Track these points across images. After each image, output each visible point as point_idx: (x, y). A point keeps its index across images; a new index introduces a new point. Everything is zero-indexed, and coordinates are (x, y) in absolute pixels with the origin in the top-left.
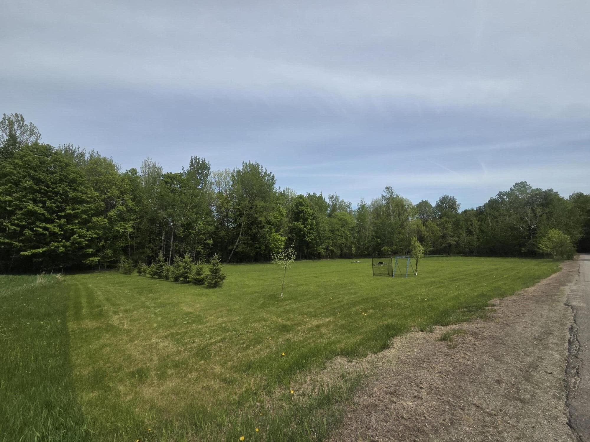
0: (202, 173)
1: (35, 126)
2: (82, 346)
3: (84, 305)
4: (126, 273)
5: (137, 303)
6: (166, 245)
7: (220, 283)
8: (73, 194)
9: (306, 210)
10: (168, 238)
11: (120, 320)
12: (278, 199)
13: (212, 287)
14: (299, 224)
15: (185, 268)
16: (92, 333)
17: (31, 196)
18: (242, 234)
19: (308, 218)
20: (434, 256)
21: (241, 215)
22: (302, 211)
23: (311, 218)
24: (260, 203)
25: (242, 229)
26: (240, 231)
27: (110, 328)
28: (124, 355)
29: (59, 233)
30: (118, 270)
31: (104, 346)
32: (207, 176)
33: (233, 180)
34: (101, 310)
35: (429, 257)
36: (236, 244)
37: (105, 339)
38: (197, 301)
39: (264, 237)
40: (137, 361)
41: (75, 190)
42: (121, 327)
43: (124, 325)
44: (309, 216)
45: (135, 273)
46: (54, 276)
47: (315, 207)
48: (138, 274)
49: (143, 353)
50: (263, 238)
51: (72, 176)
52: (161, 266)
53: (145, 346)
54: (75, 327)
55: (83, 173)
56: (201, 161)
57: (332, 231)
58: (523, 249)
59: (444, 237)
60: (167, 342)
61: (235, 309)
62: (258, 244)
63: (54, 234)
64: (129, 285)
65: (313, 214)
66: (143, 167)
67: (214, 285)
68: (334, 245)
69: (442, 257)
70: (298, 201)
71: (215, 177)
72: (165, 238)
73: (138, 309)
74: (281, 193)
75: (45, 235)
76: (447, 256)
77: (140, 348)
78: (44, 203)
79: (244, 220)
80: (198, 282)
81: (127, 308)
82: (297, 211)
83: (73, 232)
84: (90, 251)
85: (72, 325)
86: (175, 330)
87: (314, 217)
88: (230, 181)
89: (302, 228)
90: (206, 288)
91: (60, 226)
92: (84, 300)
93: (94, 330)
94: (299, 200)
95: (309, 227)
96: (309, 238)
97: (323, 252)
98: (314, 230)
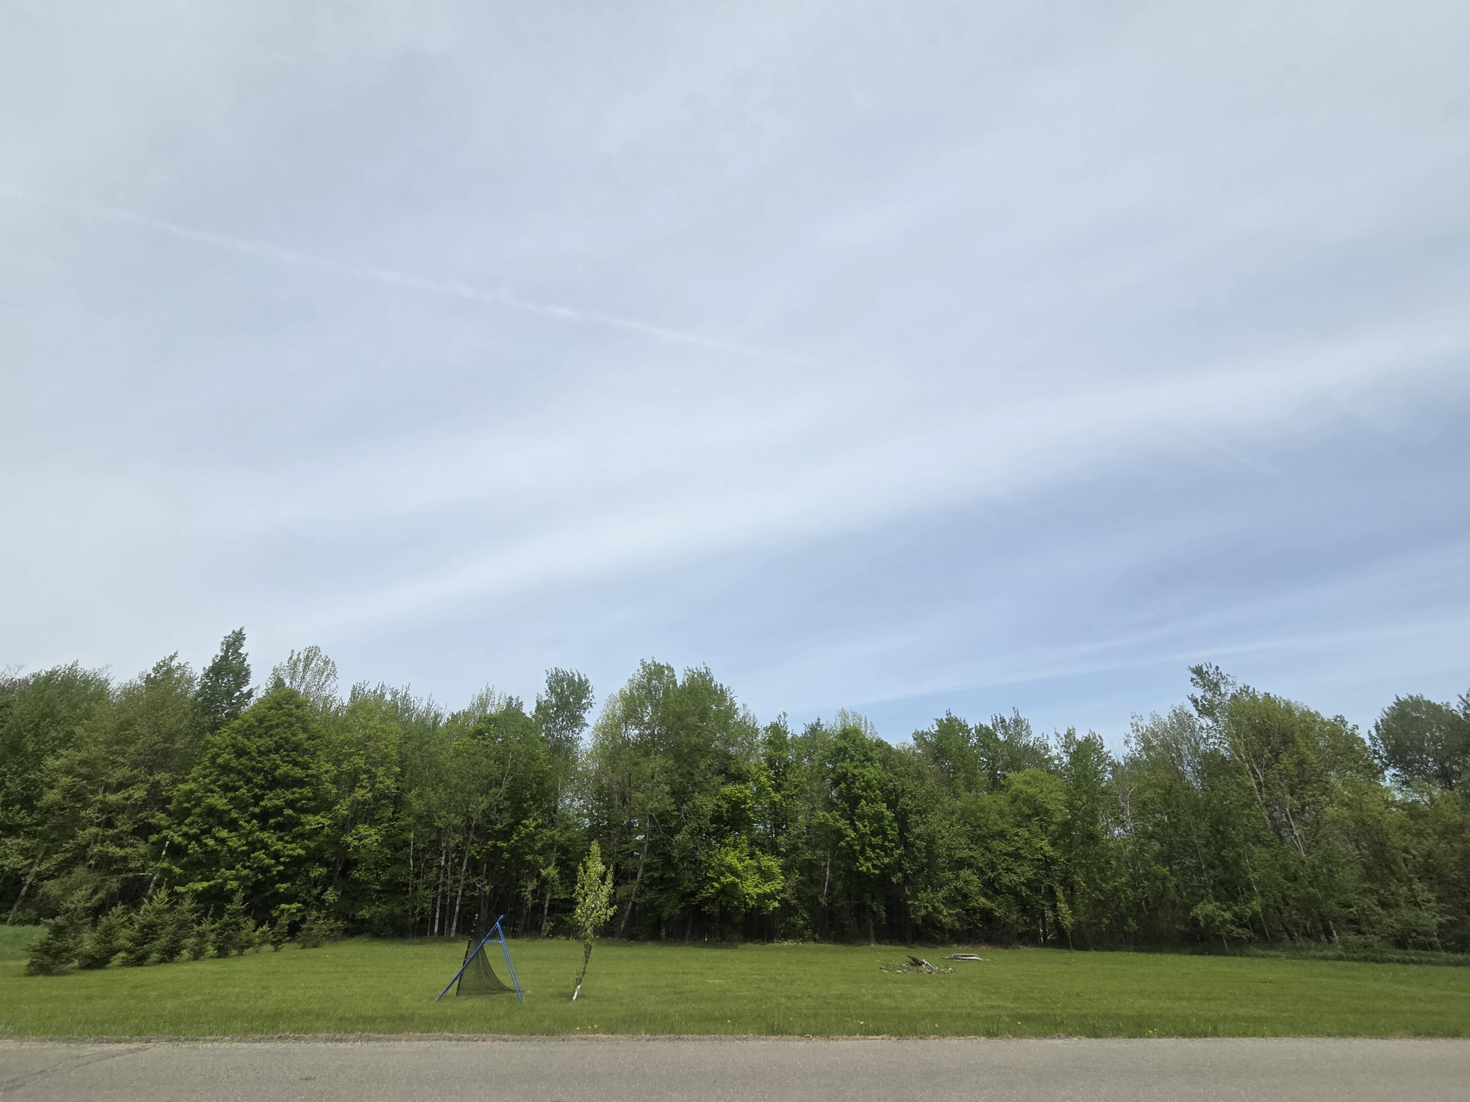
14: (831, 818)
23: (871, 794)
44: (863, 789)
65: (882, 785)
89: (841, 829)
95: (865, 826)
96: (869, 864)
97: (947, 916)
98: (889, 836)
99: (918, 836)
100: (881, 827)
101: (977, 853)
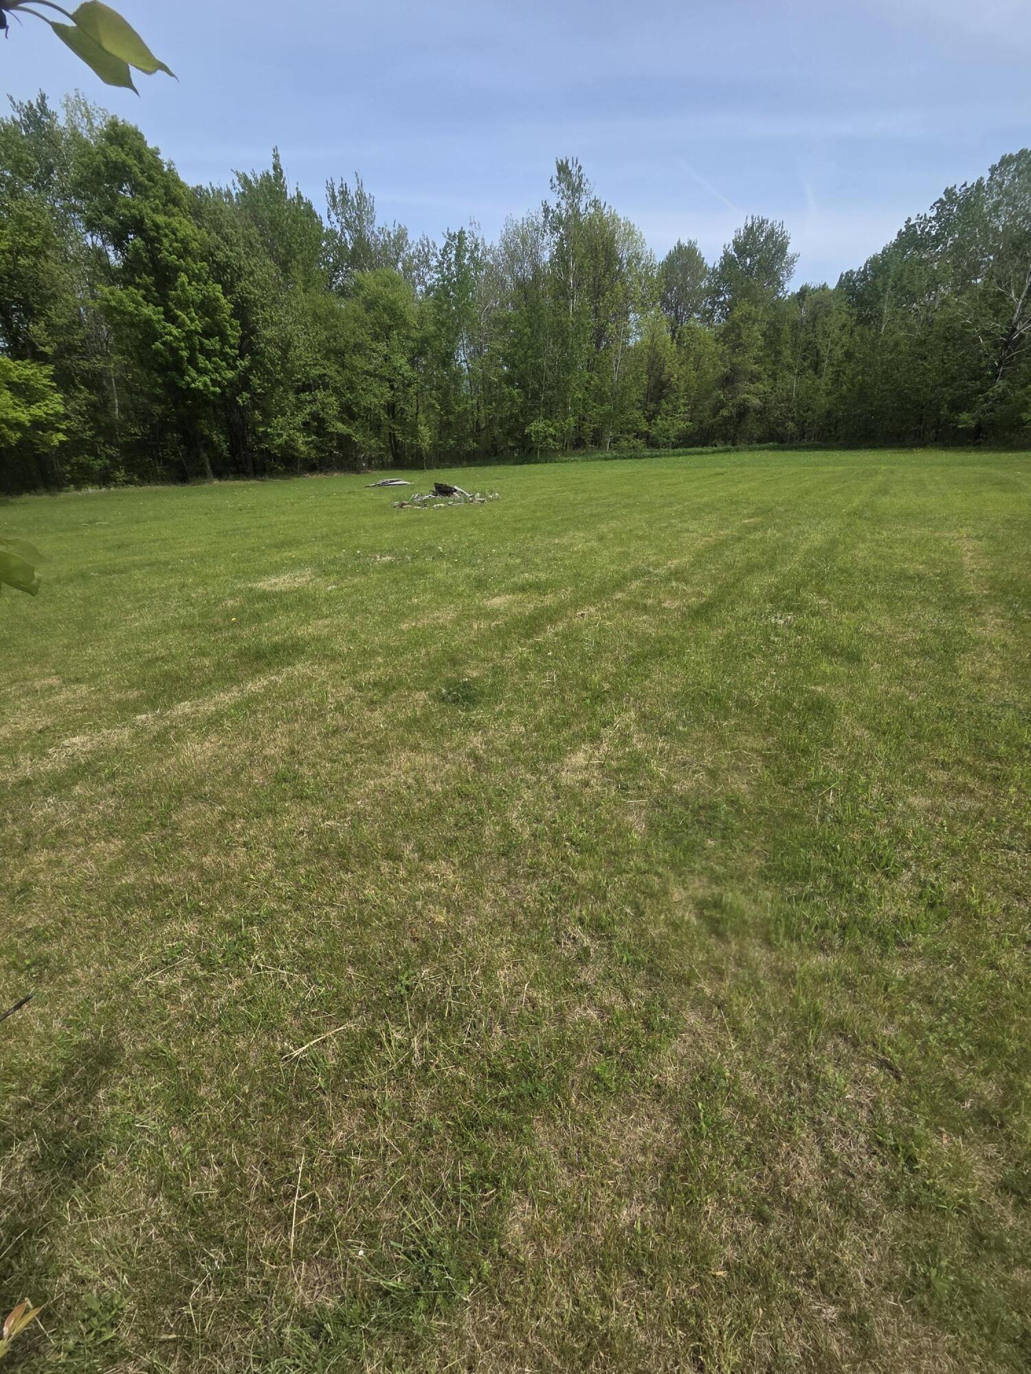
20: (689, 450)
35: (674, 455)
57: (336, 354)
58: (965, 416)
59: (727, 381)
68: (347, 414)
69: (713, 453)
76: (728, 451)
95: (192, 320)
96: (207, 379)
97: (302, 444)
98: (230, 338)
99: (269, 341)
100: (217, 324)
101: (331, 370)
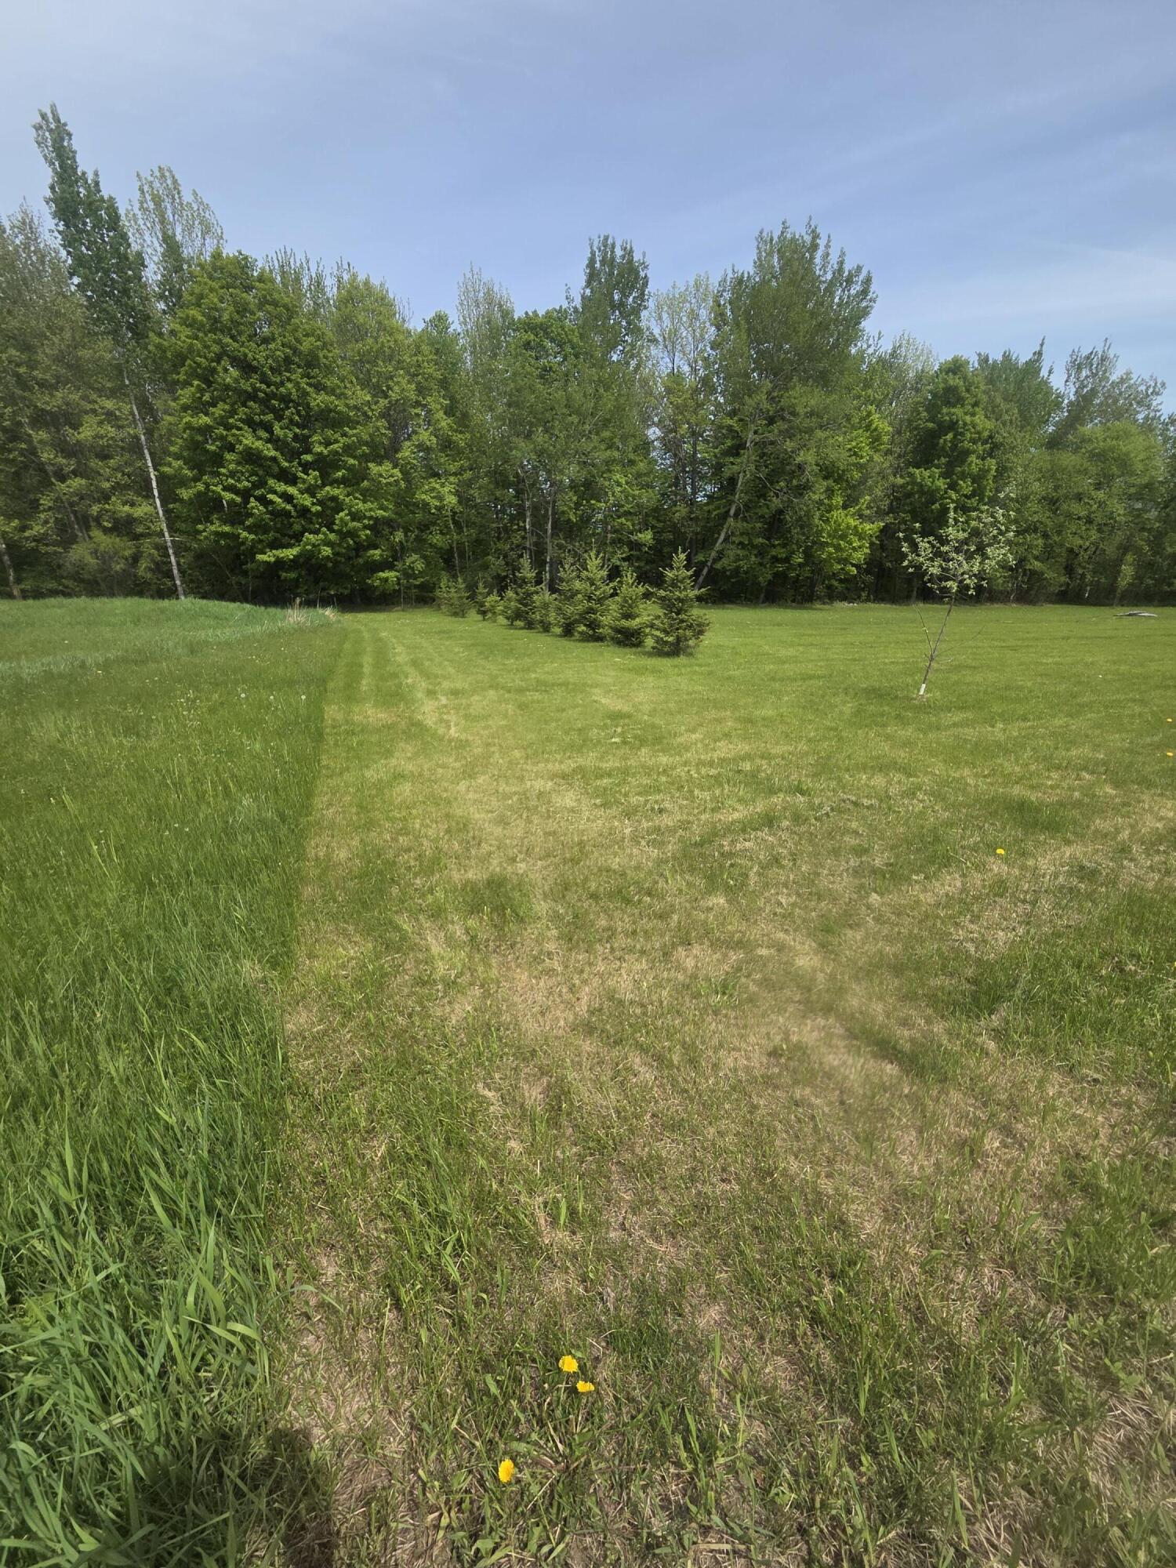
0: (622, 304)
1: (205, 201)
2: (348, 769)
3: (367, 670)
4: (455, 614)
5: (480, 677)
6: (536, 544)
7: (691, 643)
8: (318, 400)
9: (968, 419)
10: (538, 524)
11: (441, 714)
12: (867, 385)
13: (668, 655)
14: (930, 477)
15: (590, 598)
16: (374, 738)
17: (242, 412)
18: (736, 515)
19: (967, 453)
21: (736, 450)
22: (952, 426)
23: (980, 448)
24: (804, 398)
25: (739, 498)
26: (731, 503)
27: (416, 731)
28: (447, 815)
29: (313, 509)
30: (439, 606)
31: (398, 777)
32: (636, 312)
33: (719, 320)
34: (400, 685)
36: (718, 546)
37: (403, 758)
38: (635, 686)
39: (804, 523)
40: (485, 846)
41: (319, 387)
42: (441, 731)
43: (449, 728)
44: (974, 441)
45: (473, 615)
46: (321, 611)
47: (1003, 406)
48: (480, 617)
49: (502, 821)
50: (802, 527)
51: (306, 345)
52: (529, 595)
53: (507, 796)
54: (340, 717)
55: (330, 335)
56: (619, 252)
57: (1052, 503)
60: (571, 794)
61: (764, 719)
62: (784, 546)
63: (304, 512)
64: (462, 638)
65: (991, 437)
66: (462, 304)
67: (675, 649)
68: (1048, 554)
70: (942, 385)
71: (660, 318)
72: (533, 525)
73: (484, 689)
74: (880, 360)
75: (287, 514)
77: (494, 803)
78: (268, 428)
79: (745, 468)
80: (628, 638)
81: (459, 685)
82: (930, 425)
83: (336, 505)
84: (376, 554)
85: (332, 712)
86: (589, 759)
87: (996, 446)
88: (708, 324)
89: (938, 489)
90: (650, 655)
91: (311, 491)
92: (367, 661)
93: (379, 731)
94: (945, 381)
